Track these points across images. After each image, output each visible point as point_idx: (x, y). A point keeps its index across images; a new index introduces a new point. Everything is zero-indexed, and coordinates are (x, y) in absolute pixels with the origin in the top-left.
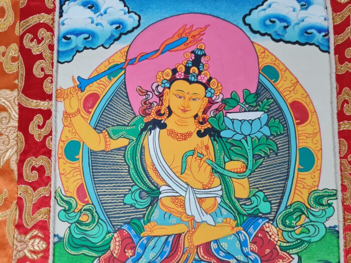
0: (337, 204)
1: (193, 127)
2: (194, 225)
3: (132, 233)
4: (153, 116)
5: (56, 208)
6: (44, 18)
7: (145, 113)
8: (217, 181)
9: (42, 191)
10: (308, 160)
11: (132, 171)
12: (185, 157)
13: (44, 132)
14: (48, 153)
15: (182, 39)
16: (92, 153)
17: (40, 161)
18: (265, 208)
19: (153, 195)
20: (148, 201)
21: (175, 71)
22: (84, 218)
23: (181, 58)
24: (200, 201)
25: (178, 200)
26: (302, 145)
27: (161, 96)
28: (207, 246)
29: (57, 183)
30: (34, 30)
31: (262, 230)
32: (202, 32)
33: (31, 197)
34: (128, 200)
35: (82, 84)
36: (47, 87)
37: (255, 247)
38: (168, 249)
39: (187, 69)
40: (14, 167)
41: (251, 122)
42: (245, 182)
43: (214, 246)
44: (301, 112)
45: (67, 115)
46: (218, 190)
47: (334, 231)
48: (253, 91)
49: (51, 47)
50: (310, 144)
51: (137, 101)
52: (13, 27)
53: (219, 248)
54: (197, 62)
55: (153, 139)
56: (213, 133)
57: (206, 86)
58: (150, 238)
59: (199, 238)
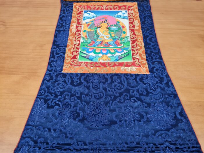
0: (129, 38)
1: (105, 28)
2: (105, 40)
3: (95, 41)
4: (99, 26)
5: (81, 38)
6: (81, 15)
7: (97, 26)
8: (109, 34)
9: (79, 36)
10: (124, 33)
11: (95, 34)
12: (104, 31)
13: (80, 29)
14: (81, 31)
15: (104, 18)
16: (88, 31)
17: (79, 32)
18: (117, 38)
19: (98, 36)
20: (97, 37)
21: (102, 22)
22: (86, 39)
23: (104, 20)
24: (106, 37)
25: (103, 37)
26: (124, 31)
27: (100, 24)
28: (107, 43)
29: (82, 35)
30: (79, 16)
31: (117, 41)
32: (107, 17)
33: (77, 37)
34: (94, 37)
35: (87, 23)
36: (81, 23)
37: (115, 43)
38: (100, 43)
39: (104, 22)
40: (75, 33)
41: (115, 28)
42: (114, 35)
43: (108, 43)
44: (123, 27)
45: (84, 27)
46: (109, 35)
47: (129, 41)
48: (115, 24)
49: (82, 18)
50: (125, 31)
51: (96, 25)
52: (76, 16)
53: (109, 43)
54: (106, 21)
55: (98, 30)
56: (109, 29)
57: (108, 24)
58: (97, 41)
59: (106, 41)
